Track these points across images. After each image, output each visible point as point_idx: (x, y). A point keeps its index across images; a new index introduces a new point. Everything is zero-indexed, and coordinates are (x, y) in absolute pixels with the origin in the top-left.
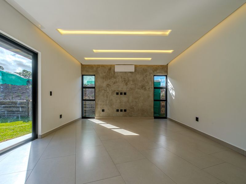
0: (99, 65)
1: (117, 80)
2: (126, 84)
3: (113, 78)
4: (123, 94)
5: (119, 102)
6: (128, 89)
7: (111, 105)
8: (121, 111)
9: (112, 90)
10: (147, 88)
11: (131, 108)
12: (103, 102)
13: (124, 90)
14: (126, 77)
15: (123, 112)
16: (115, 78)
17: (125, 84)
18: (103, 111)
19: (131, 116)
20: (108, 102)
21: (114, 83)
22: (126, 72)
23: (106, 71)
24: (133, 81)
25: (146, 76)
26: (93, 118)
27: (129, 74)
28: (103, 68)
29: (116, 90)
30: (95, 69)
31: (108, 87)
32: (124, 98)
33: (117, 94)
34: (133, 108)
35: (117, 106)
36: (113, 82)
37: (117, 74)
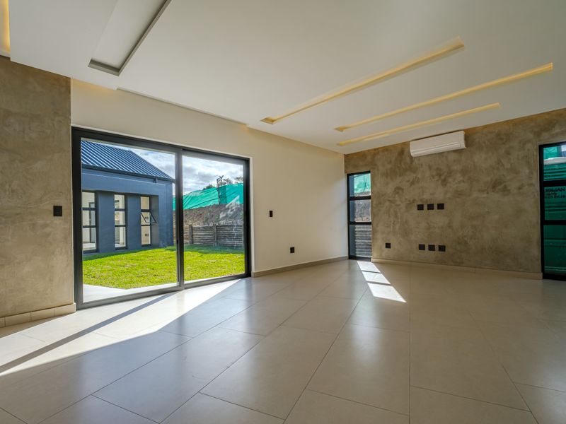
0: (378, 149)
1: (420, 176)
2: (444, 182)
3: (408, 173)
4: (436, 206)
5: (423, 227)
6: (449, 195)
7: (406, 233)
8: (432, 248)
9: (406, 199)
10: (513, 186)
11: (459, 243)
12: (388, 227)
13: (439, 195)
14: (441, 166)
15: (437, 253)
16: (414, 171)
17: (440, 181)
18: (388, 246)
19: (460, 264)
20: (397, 227)
21: (412, 183)
22: (441, 154)
23: (393, 159)
24: (464, 172)
25: (508, 153)
26: (369, 259)
27: (452, 157)
28: (386, 153)
29: (417, 199)
30: (369, 158)
31: (398, 193)
32: (437, 218)
33: (420, 207)
34: (466, 242)
35: (419, 236)
36: (408, 181)
37: (419, 160)
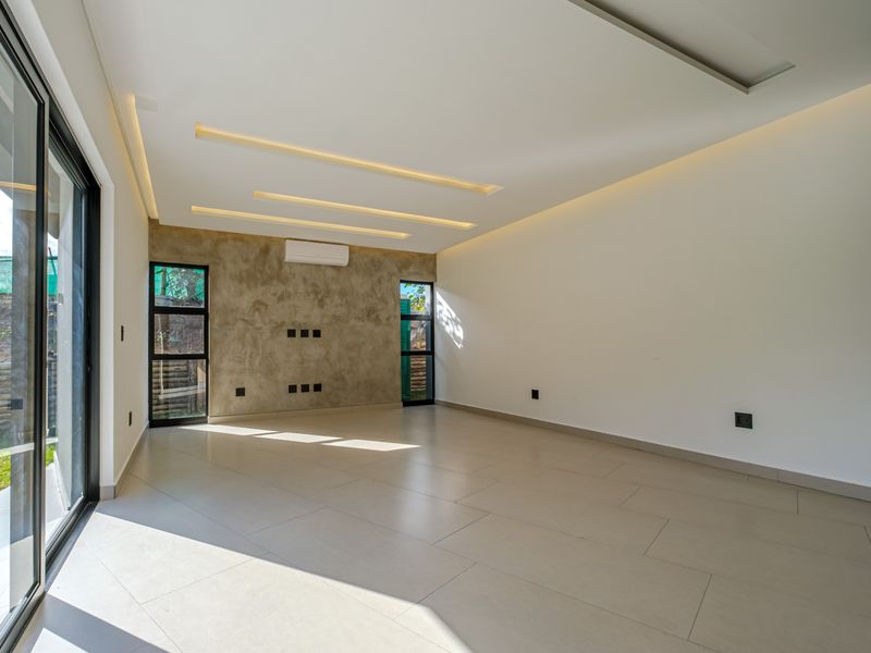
0: (225, 233)
1: (291, 289)
2: (321, 303)
3: (275, 282)
4: (311, 333)
5: (296, 362)
6: (326, 320)
7: (270, 371)
8: (305, 388)
9: (271, 320)
10: (383, 316)
11: (337, 379)
12: (240, 362)
13: (315, 322)
14: (319, 281)
15: (312, 394)
16: (284, 281)
17: (316, 302)
18: (240, 392)
19: (335, 405)
20: (257, 362)
21: (281, 299)
22: (318, 266)
23: (252, 257)
24: (343, 294)
25: (380, 282)
26: (203, 421)
27: (330, 273)
28: (240, 244)
29: (287, 321)
30: (207, 244)
31: (258, 310)
32: (312, 348)
33: (291, 333)
34: (343, 378)
35: (288, 375)
36: (275, 294)
37: (291, 268)
